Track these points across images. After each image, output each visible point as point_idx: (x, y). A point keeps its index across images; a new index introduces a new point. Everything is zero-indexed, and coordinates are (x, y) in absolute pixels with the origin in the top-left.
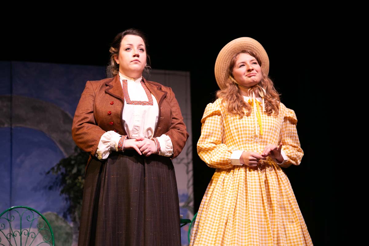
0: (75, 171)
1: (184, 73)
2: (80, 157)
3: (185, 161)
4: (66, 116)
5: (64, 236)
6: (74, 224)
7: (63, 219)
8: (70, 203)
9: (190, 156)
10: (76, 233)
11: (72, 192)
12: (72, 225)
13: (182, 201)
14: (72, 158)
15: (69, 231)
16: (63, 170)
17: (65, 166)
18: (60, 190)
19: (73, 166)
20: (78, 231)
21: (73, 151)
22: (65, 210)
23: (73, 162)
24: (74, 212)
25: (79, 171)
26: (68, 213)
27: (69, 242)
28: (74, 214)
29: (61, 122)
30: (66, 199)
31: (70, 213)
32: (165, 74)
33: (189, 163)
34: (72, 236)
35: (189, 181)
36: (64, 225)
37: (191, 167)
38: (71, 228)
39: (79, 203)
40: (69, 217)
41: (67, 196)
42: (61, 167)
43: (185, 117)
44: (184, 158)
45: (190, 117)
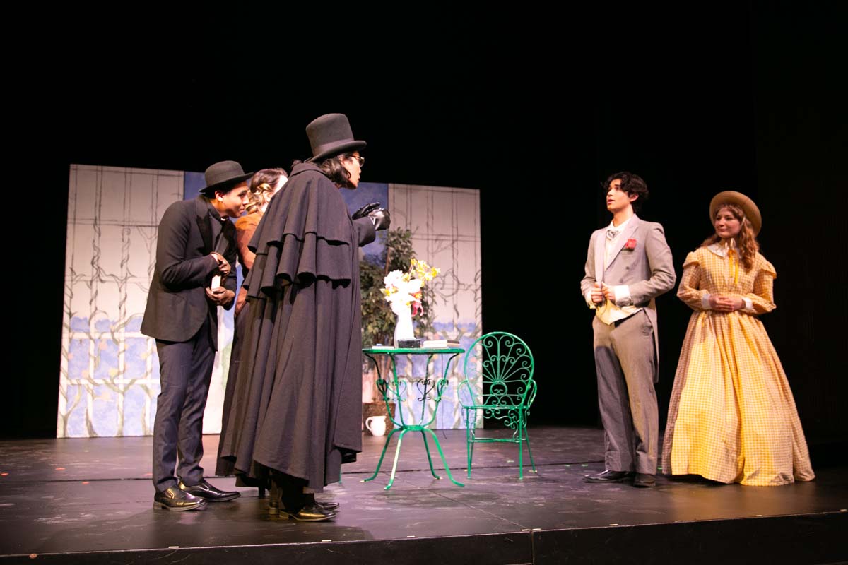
1: (472, 191)
3: (473, 288)
9: (479, 282)
13: (469, 331)
32: (452, 192)
33: (477, 290)
35: (477, 310)
37: (479, 293)
43: (473, 239)
44: (471, 285)
45: (479, 239)
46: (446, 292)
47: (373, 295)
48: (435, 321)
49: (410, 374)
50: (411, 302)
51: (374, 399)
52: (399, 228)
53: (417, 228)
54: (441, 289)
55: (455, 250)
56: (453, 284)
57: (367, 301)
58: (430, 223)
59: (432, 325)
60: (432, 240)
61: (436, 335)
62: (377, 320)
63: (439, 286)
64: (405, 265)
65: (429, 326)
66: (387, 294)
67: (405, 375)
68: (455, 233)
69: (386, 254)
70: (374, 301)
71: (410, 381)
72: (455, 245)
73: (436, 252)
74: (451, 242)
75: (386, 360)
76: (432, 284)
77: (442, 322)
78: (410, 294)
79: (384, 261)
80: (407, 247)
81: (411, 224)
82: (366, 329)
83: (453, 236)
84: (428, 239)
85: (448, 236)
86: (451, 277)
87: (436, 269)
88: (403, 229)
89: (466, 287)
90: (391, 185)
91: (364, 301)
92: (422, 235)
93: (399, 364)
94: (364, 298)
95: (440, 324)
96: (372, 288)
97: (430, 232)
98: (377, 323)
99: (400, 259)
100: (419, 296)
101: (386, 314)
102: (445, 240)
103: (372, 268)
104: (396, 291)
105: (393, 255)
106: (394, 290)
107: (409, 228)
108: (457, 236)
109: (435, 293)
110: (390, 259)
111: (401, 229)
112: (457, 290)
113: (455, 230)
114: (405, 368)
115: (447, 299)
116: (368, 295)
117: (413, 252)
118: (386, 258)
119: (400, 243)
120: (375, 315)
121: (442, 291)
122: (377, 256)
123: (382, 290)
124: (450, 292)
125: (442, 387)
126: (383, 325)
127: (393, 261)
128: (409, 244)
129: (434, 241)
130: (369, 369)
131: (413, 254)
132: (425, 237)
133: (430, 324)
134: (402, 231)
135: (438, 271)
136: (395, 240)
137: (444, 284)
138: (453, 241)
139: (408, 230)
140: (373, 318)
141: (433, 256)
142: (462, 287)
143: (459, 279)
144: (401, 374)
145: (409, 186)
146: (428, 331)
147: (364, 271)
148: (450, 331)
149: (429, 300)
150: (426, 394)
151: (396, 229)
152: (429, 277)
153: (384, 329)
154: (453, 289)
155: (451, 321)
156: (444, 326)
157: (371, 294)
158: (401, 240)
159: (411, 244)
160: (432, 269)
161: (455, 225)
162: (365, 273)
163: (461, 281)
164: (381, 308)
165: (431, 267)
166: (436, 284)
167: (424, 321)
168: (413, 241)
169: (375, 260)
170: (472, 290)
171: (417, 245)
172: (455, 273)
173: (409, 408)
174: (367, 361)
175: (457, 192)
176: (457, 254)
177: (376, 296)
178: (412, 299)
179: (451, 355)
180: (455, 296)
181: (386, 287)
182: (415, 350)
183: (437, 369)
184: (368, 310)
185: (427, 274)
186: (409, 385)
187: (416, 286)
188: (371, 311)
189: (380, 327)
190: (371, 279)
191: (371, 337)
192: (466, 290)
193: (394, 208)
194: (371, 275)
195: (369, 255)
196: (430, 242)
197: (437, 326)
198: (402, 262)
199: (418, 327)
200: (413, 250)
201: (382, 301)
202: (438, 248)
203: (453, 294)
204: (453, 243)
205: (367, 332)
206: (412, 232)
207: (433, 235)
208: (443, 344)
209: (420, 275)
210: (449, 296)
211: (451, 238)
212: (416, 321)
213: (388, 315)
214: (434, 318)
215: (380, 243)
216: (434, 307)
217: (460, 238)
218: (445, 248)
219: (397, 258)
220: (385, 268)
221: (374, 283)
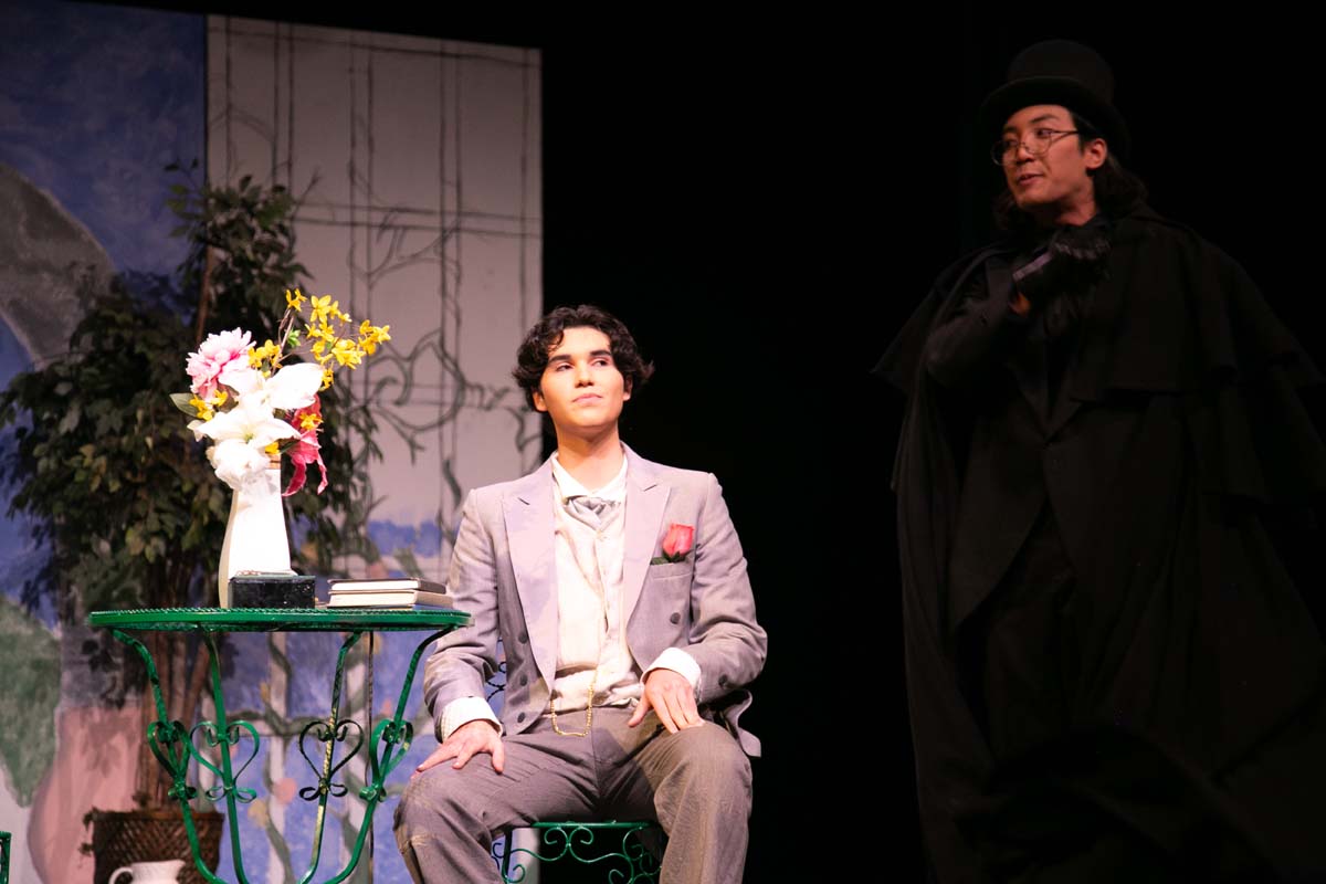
0: (69, 423)
1: (515, 54)
2: (93, 370)
3: (514, 400)
4: (39, 206)
5: (26, 672)
6: (66, 630)
7: (24, 610)
8: (53, 548)
10: (71, 664)
11: (58, 507)
12: (57, 633)
14: (61, 371)
15: (47, 656)
16: (24, 418)
17: (30, 403)
18: (14, 493)
19: (61, 406)
20: (86, 658)
21: (66, 347)
22: (32, 576)
23: (62, 389)
24: (70, 583)
25: (87, 424)
26: (42, 586)
27: (44, 697)
28: (69, 591)
29: (22, 229)
30: (36, 532)
31: (51, 587)
32: (443, 54)
34: (59, 675)
36: (25, 630)
37: (534, 422)
38: (54, 644)
39: (87, 548)
40: (45, 600)
41: (39, 521)
42: (15, 404)
43: (515, 227)
44: (506, 390)
45: (536, 227)
46: (415, 415)
47: (146, 420)
48: (376, 515)
49: (278, 705)
50: (287, 446)
51: (142, 798)
52: (247, 179)
53: (314, 181)
54: (398, 403)
55: (451, 266)
56: (442, 387)
57: (125, 440)
58: (362, 166)
59: (362, 531)
60: (369, 226)
61: (377, 566)
62: (159, 511)
63: (391, 393)
64: (268, 313)
65: (351, 535)
66: (194, 414)
67: (261, 712)
68: (451, 206)
69: (198, 274)
70: (149, 441)
71: (278, 734)
72: (451, 245)
73: (382, 271)
74: (437, 235)
75: (192, 653)
76: (366, 382)
77: (399, 522)
78: (278, 414)
79: (191, 296)
80: (278, 248)
81: (290, 165)
82: (118, 544)
83: (443, 213)
84: (353, 224)
85: (429, 213)
86: (437, 363)
87: (376, 329)
88: (263, 182)
89: (489, 395)
90: (215, 21)
91: (114, 441)
92: (331, 206)
93: (239, 672)
94: (112, 432)
95: (390, 527)
96: (146, 393)
97: (361, 200)
98: (162, 522)
99: (249, 292)
100: (311, 423)
101: (196, 488)
102: (414, 228)
103: (147, 321)
104: (230, 405)
105: (223, 275)
106: (220, 401)
107: (282, 180)
108: (459, 214)
109: (377, 419)
110: (213, 290)
111: (254, 183)
112: (456, 407)
113: (451, 191)
114: (264, 686)
115: (420, 439)
116: (129, 420)
117: (300, 268)
118: (199, 286)
119: (252, 232)
120: (152, 491)
121: (402, 412)
122: (164, 280)
123: (178, 399)
124: (432, 415)
125: (389, 748)
126: (180, 531)
127: (219, 297)
128: (282, 239)
129: (375, 232)
130: (126, 689)
131: (299, 276)
132: (344, 216)
133: (355, 528)
134: (257, 190)
135: (382, 333)
136: (230, 224)
137: (409, 384)
138: (443, 230)
139: (278, 189)
140: (146, 503)
141: (370, 287)
142: (472, 397)
143: (465, 367)
144: (247, 706)
145: (284, 28)
146: (348, 553)
147: (111, 332)
148: (430, 555)
149: (357, 445)
150: (331, 773)
151: (235, 184)
152: (350, 354)
153: (186, 544)
154: (442, 404)
155: (433, 518)
156: (408, 534)
157: (140, 414)
158: (254, 223)
159: (292, 240)
160: (363, 329)
161: (451, 176)
162: (119, 340)
163: (470, 378)
164: (177, 469)
165: (357, 319)
166: (382, 384)
167: (338, 519)
168: (300, 230)
169: (155, 293)
170: (510, 409)
171: (311, 245)
172: (450, 348)
173: (272, 829)
174: (119, 660)
175: (457, 56)
176: (458, 279)
177: (160, 423)
178: (288, 431)
179: (427, 634)
180: (448, 428)
181: (193, 388)
182: (294, 613)
183: (380, 687)
184: (128, 476)
185: (343, 343)
186: (276, 746)
187: (301, 385)
188: (140, 479)
189: (171, 535)
190: (142, 358)
191: (136, 576)
192: (489, 408)
193: (229, 107)
194: (139, 349)
195: (134, 274)
196: (361, 232)
197: (381, 539)
198: (255, 299)
199: (311, 536)
200: (295, 261)
201: (183, 441)
202: (389, 256)
203: (441, 423)
204: (444, 240)
205: (121, 555)
206: (296, 195)
207: (370, 208)
208: (398, 595)
209: (318, 348)
210: (423, 429)
211: (435, 221)
212: (303, 517)
213: (203, 491)
214: (371, 507)
215: (175, 233)
216: (374, 468)
217: (469, 223)
218: (415, 257)
219: (240, 289)
220: (194, 324)
221: (154, 377)
